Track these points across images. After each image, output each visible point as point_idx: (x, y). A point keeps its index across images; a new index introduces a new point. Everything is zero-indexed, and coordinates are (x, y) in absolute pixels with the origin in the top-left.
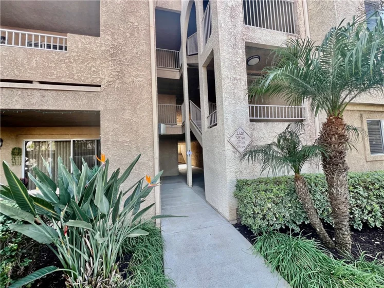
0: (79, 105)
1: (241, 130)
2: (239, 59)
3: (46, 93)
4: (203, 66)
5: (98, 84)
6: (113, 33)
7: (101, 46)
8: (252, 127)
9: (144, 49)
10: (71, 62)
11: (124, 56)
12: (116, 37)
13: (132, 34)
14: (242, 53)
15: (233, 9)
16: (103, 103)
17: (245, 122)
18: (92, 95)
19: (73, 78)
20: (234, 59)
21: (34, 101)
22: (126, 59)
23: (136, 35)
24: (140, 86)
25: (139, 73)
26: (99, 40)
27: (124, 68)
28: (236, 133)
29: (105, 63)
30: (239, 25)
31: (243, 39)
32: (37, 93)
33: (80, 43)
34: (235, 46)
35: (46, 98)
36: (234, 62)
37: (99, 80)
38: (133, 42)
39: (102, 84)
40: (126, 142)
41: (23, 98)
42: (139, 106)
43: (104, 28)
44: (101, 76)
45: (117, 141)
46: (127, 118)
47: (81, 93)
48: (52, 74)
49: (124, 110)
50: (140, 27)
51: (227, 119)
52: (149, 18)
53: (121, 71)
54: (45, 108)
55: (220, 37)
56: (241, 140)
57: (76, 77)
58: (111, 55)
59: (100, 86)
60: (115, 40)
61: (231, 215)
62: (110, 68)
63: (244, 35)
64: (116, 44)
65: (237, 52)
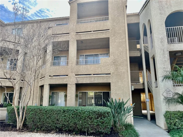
0: (104, 81)
1: (168, 90)
2: (166, 59)
3: (95, 78)
4: (151, 58)
5: (110, 73)
6: (114, 55)
7: (110, 60)
8: (175, 88)
9: (125, 59)
10: (101, 67)
11: (118, 62)
12: (115, 56)
13: (120, 54)
14: (167, 56)
15: (162, 39)
16: (111, 80)
17: (170, 86)
18: (108, 77)
19: (102, 72)
20: (163, 59)
21: (92, 80)
22: (118, 63)
23: (122, 54)
24: (124, 73)
25: (123, 68)
26: (109, 58)
27: (118, 67)
28: (166, 91)
29: (111, 66)
30: (166, 45)
31: (168, 50)
32: (93, 78)
33: (104, 60)
34: (164, 54)
35: (95, 79)
36: (163, 61)
37: (110, 72)
38: (121, 57)
39: (111, 73)
40: (120, 94)
41: (89, 79)
42: (124, 80)
43: (111, 54)
44: (110, 70)
45: (116, 93)
46: (119, 85)
47: (105, 77)
48: (97, 72)
49: (119, 82)
50: (123, 51)
51: (161, 85)
52: (126, 47)
53: (117, 68)
54: (95, 82)
55: (156, 51)
56: (168, 94)
57: (103, 72)
58: (114, 63)
59: (110, 74)
60: (114, 57)
61: (165, 127)
62: (113, 67)
63: (168, 48)
64: (115, 59)
65: (165, 56)
